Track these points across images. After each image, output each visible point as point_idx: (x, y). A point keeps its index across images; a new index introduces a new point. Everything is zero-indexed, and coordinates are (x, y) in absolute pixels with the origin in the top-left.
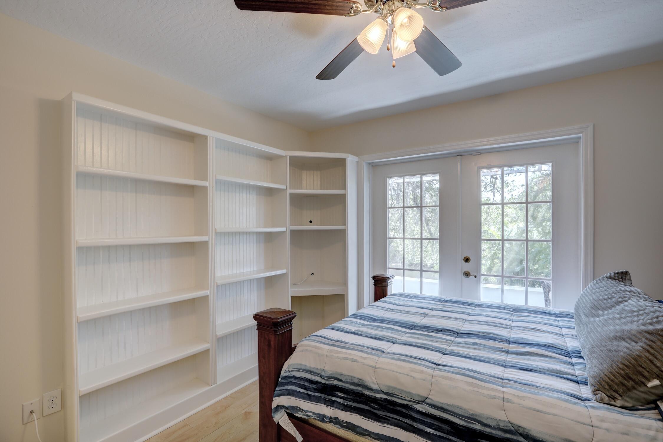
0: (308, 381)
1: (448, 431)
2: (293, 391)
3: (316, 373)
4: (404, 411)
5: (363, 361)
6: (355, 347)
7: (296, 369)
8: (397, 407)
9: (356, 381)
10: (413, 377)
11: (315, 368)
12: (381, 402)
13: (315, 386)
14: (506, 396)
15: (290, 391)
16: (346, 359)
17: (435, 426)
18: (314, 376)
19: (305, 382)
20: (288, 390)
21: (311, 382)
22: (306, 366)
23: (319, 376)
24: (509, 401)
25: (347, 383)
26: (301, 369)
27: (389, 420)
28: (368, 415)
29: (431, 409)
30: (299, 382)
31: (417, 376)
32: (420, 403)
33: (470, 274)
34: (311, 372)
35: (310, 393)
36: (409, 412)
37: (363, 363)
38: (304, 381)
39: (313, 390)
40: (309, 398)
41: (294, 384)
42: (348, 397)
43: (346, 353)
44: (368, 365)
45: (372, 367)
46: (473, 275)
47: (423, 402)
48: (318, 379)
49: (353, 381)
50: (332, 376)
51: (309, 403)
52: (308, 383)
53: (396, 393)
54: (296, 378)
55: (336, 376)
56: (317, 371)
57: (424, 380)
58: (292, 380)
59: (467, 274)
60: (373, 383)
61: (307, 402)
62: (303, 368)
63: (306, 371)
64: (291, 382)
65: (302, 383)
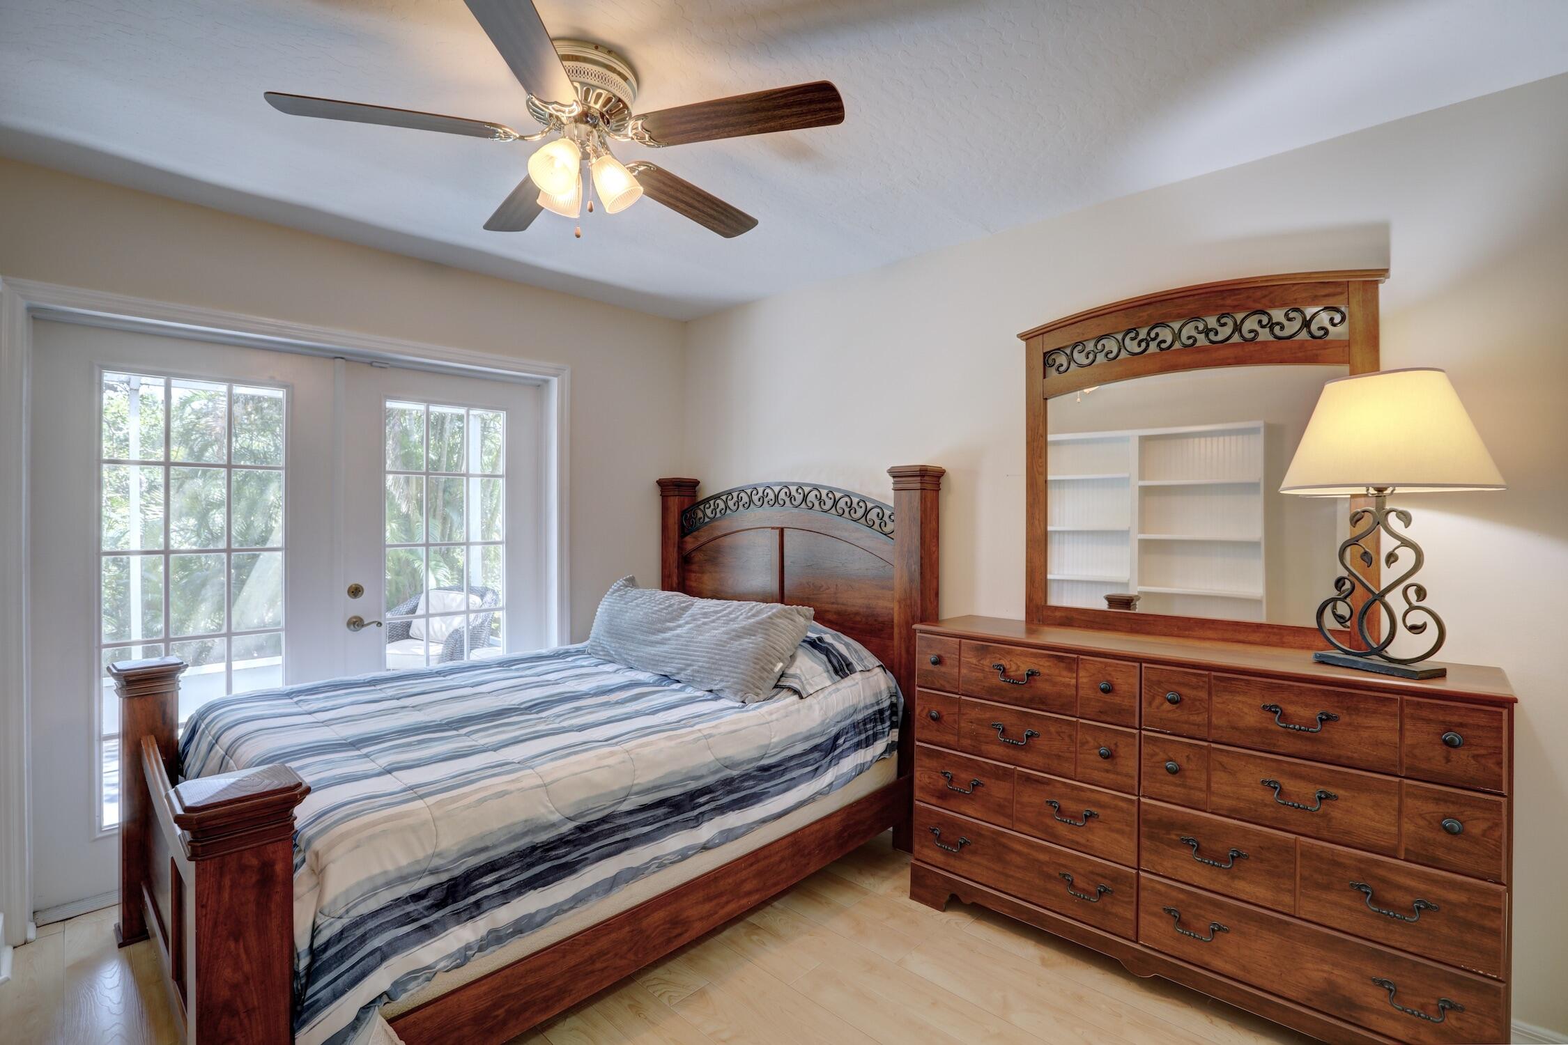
0: (409, 899)
1: (665, 814)
2: (389, 944)
3: (417, 873)
4: (606, 826)
5: (519, 785)
6: (468, 778)
7: (361, 896)
8: (595, 829)
9: (519, 829)
10: (609, 766)
11: (409, 864)
12: (571, 837)
13: (426, 903)
14: (706, 732)
15: (385, 949)
16: (484, 800)
17: (650, 819)
18: (413, 883)
19: (405, 907)
20: (379, 949)
21: (417, 897)
22: (385, 873)
23: (427, 875)
24: (711, 736)
25: (502, 844)
26: (376, 888)
27: (587, 858)
28: (551, 878)
29: (641, 798)
30: (389, 916)
31: (611, 761)
32: (624, 801)
33: (361, 620)
34: (403, 879)
35: (425, 921)
36: (615, 823)
37: (521, 790)
38: (400, 906)
39: (426, 913)
40: (428, 931)
41: (380, 929)
42: (510, 869)
43: (476, 791)
44: (532, 788)
45: (538, 786)
46: (373, 622)
47: (627, 796)
48: (427, 881)
49: (512, 834)
50: (462, 852)
51: (432, 943)
52: (412, 904)
53: (590, 806)
54: (374, 914)
55: (469, 849)
56: (418, 868)
57: (624, 762)
58: (371, 924)
59: (356, 623)
60: (552, 812)
61: (429, 944)
62: (380, 881)
63: (389, 884)
64: (371, 930)
65: (397, 913)
